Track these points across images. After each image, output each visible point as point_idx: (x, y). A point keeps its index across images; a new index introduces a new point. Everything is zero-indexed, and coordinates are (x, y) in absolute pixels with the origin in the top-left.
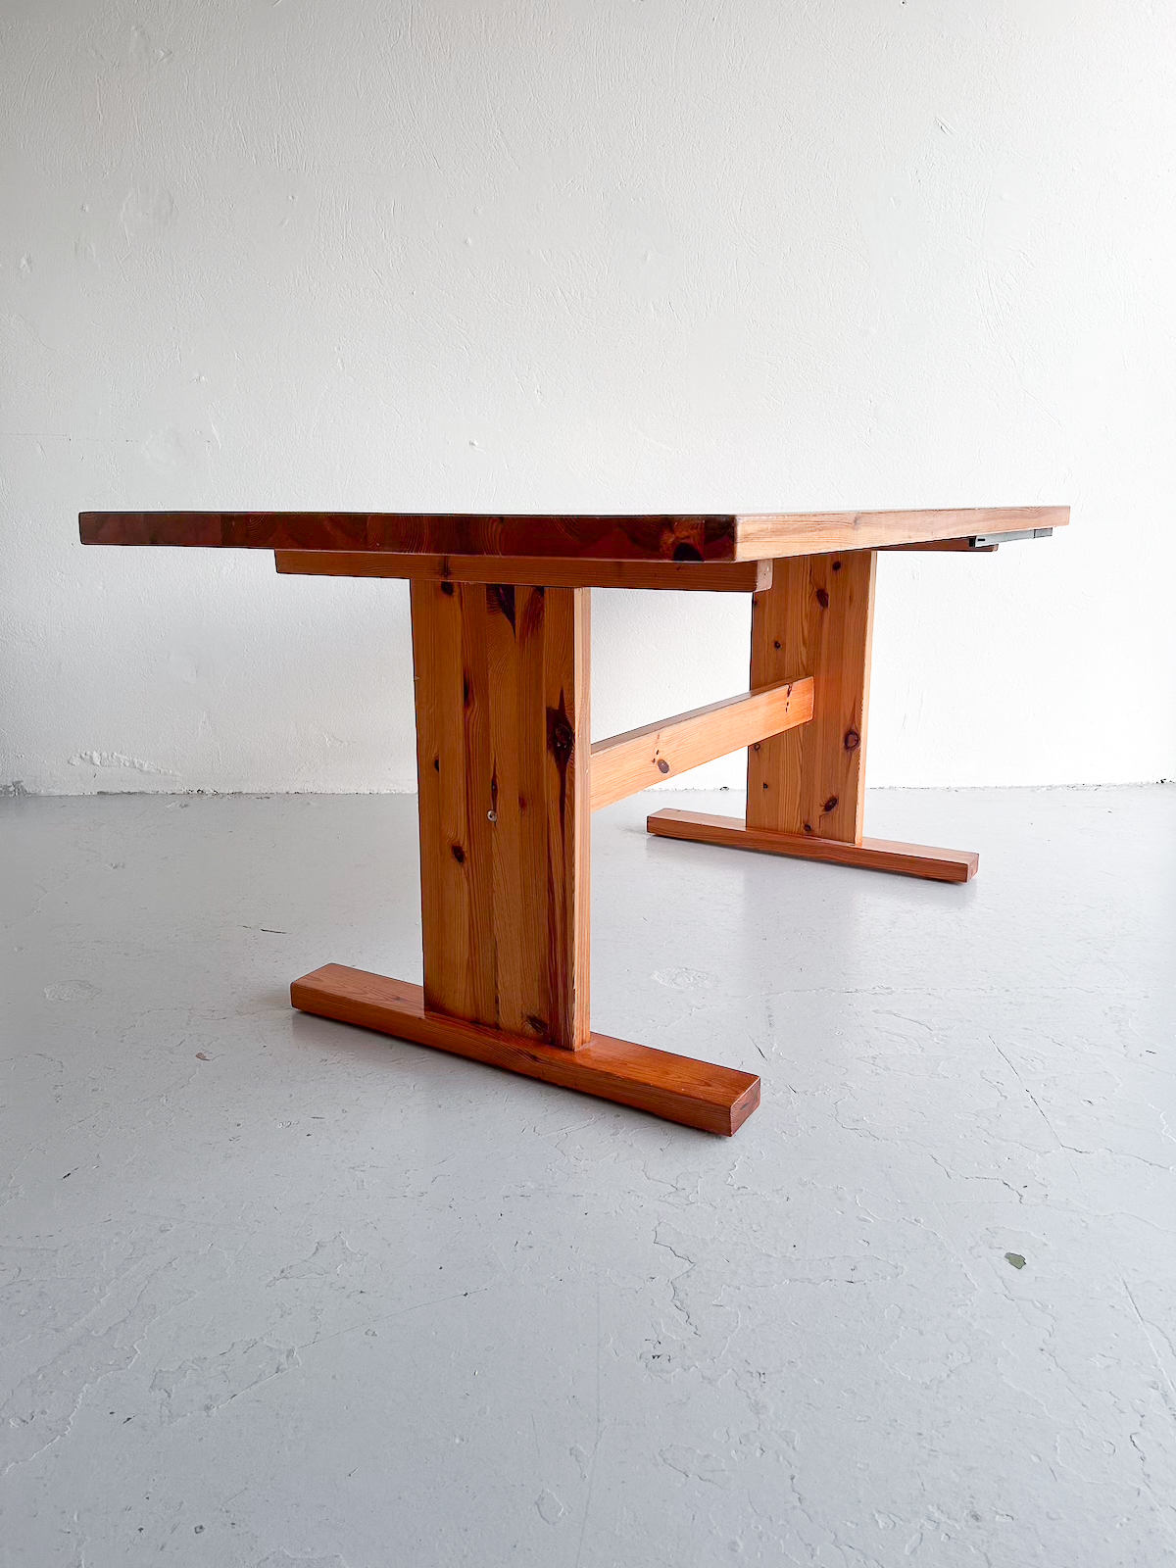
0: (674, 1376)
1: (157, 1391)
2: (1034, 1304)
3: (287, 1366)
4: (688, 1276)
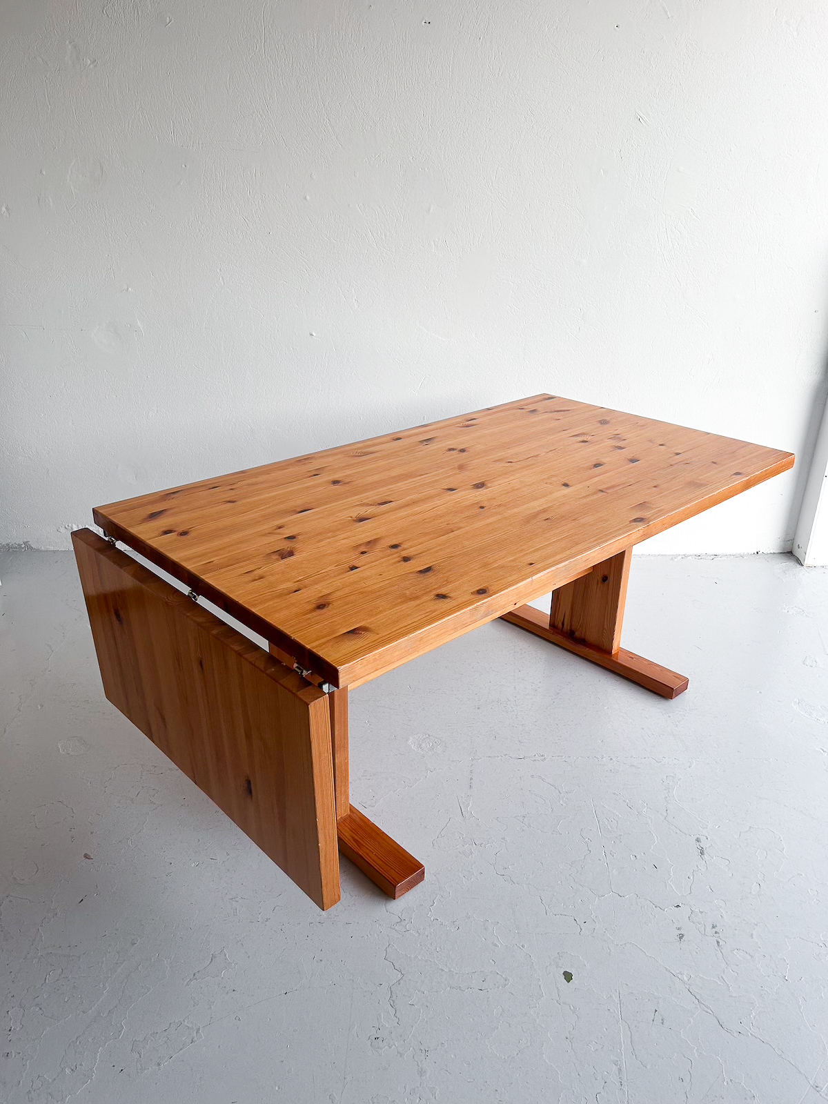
0: (384, 1051)
1: (134, 1053)
2: (570, 1007)
3: (196, 1039)
4: (399, 983)
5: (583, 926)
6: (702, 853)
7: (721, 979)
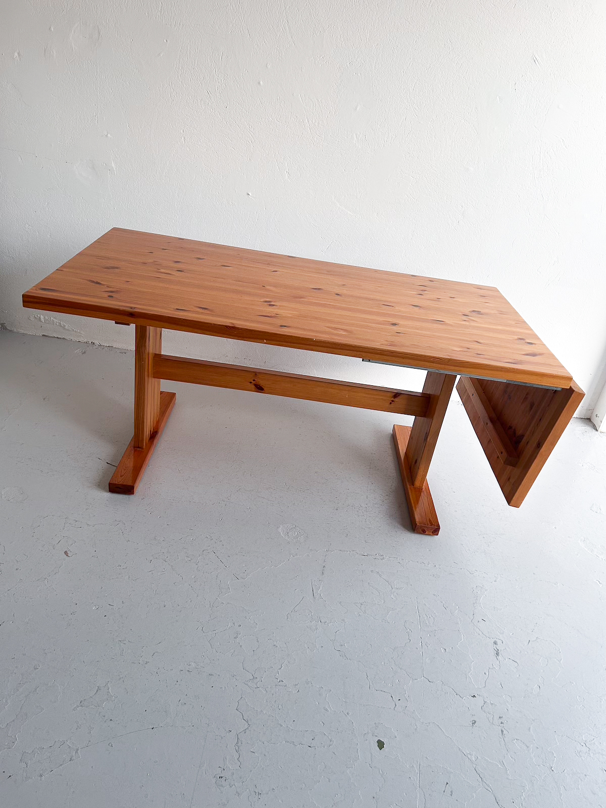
0: (225, 789)
1: (23, 763)
2: (379, 771)
3: (74, 758)
4: (245, 732)
5: (398, 703)
6: (497, 654)
7: (502, 762)
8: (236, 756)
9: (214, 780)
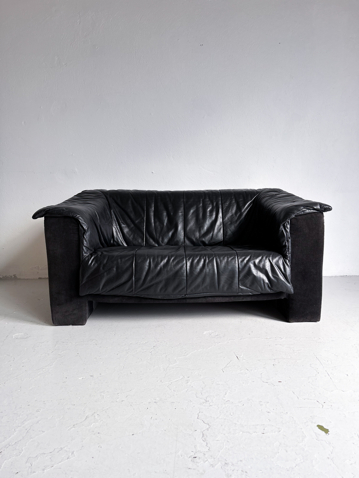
0: (201, 464)
1: (28, 464)
2: (326, 442)
3: (71, 457)
4: (208, 430)
5: (323, 404)
8: (204, 444)
9: (190, 459)
